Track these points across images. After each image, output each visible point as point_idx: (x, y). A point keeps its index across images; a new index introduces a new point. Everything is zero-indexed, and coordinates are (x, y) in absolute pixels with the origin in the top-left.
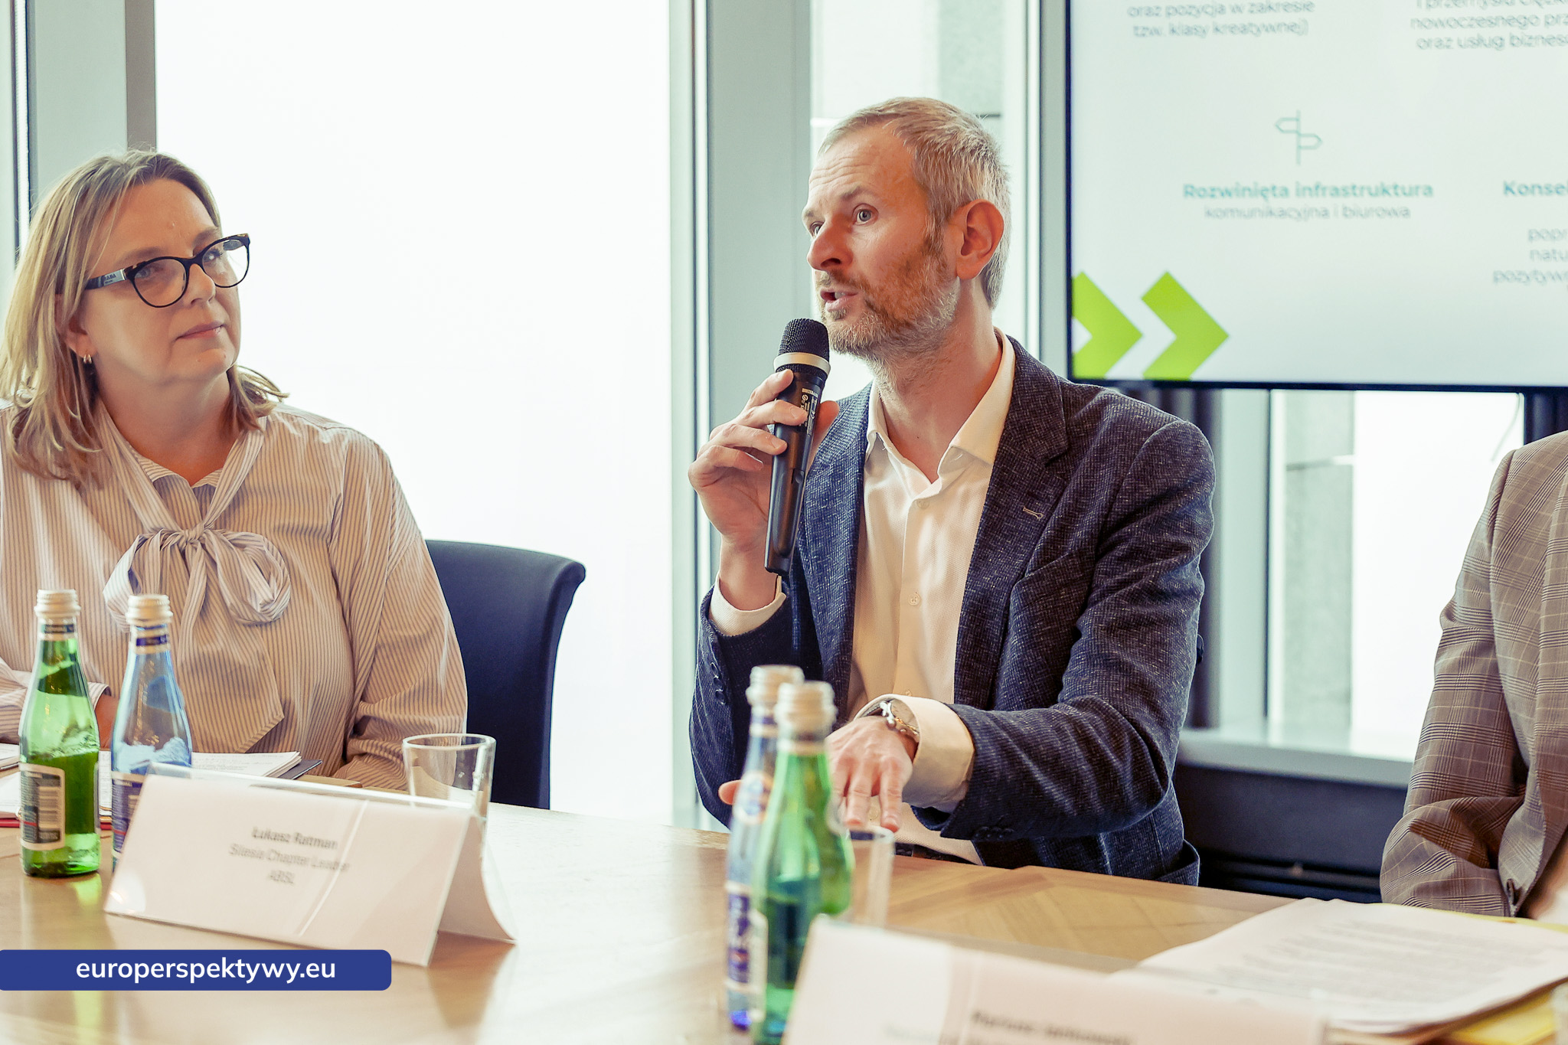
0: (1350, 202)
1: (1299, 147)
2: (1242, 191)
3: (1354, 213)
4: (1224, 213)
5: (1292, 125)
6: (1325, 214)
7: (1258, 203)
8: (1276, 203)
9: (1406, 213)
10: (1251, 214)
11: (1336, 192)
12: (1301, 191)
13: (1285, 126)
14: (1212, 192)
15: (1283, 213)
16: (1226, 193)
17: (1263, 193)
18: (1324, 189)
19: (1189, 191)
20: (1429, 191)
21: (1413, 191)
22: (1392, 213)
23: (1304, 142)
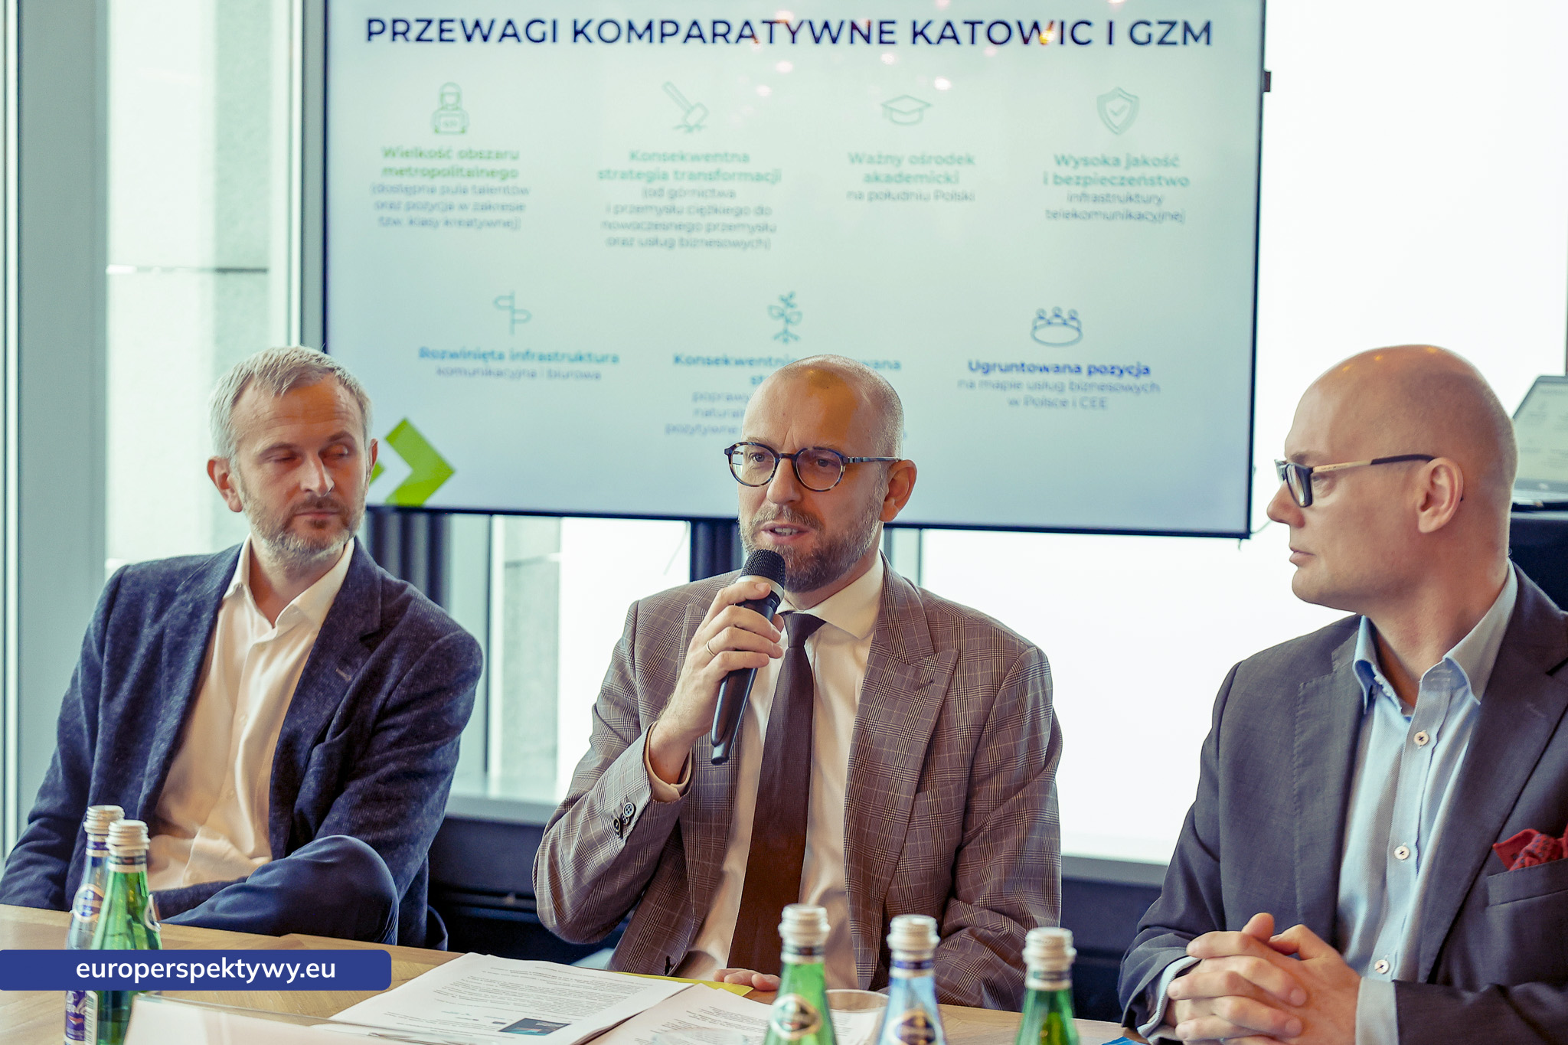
0: (554, 366)
1: (513, 321)
2: (466, 355)
3: (557, 375)
4: (453, 372)
5: (507, 303)
6: (533, 375)
7: (479, 364)
8: (494, 365)
9: (597, 376)
10: (475, 373)
11: (542, 358)
12: (515, 356)
13: (501, 303)
14: (442, 355)
15: (500, 374)
16: (454, 356)
17: (483, 356)
18: (533, 356)
19: (424, 353)
20: (615, 360)
21: (602, 360)
22: (586, 376)
23: (517, 317)
